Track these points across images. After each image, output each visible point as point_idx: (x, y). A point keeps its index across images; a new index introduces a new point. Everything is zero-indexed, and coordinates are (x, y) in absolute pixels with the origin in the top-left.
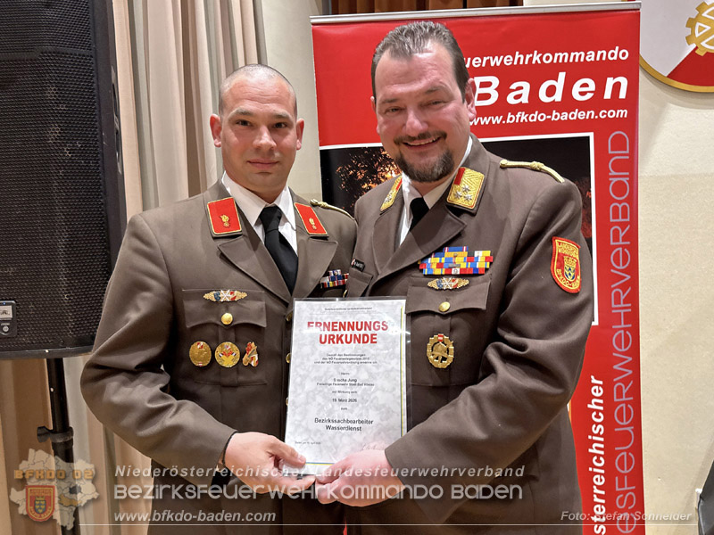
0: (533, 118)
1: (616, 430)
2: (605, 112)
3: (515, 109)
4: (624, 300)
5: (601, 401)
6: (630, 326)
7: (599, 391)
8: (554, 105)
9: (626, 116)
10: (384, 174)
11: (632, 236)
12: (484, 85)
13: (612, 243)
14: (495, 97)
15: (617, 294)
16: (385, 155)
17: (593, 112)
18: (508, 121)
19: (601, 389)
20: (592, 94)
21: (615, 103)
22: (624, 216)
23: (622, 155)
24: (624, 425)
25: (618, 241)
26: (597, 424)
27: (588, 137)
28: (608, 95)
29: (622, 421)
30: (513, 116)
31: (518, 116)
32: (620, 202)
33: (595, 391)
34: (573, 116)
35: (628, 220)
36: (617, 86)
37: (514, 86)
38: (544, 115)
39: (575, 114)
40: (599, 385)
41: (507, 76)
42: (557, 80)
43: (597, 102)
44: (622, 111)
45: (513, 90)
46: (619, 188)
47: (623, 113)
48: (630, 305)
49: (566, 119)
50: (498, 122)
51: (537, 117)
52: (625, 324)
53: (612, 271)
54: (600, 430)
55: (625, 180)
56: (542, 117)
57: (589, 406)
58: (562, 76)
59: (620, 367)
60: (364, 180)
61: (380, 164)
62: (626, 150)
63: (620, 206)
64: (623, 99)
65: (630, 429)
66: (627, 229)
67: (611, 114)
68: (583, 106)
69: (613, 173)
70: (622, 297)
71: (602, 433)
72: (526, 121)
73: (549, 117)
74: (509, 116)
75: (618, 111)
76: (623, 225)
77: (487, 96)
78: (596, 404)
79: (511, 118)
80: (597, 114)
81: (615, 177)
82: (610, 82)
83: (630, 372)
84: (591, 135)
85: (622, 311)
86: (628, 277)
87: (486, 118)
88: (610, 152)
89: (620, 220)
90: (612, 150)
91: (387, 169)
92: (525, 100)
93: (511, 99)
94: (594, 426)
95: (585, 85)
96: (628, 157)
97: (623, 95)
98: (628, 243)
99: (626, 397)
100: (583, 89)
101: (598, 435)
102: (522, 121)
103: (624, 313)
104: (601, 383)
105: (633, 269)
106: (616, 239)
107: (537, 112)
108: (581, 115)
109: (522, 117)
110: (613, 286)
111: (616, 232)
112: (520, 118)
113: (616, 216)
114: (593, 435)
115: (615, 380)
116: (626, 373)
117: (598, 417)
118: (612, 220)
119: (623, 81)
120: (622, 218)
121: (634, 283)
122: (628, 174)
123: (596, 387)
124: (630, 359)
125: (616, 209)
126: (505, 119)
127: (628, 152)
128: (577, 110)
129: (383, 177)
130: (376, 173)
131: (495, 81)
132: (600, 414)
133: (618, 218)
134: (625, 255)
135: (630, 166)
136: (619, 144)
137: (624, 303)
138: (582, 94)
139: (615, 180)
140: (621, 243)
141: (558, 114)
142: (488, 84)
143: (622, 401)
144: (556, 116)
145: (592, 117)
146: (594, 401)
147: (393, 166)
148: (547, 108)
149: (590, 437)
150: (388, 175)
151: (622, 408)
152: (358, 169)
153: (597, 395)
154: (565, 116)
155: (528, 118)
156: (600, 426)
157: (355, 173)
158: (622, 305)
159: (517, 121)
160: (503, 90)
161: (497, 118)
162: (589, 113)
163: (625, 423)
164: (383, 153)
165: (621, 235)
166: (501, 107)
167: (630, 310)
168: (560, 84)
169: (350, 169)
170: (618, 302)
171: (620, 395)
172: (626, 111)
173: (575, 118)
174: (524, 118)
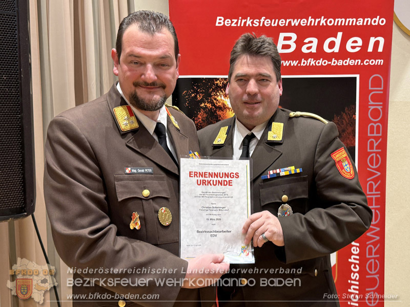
0: (319, 63)
1: (367, 277)
2: (368, 61)
3: (307, 56)
4: (375, 189)
5: (358, 257)
6: (379, 206)
7: (357, 250)
8: (333, 55)
9: (382, 64)
10: (216, 97)
11: (383, 146)
12: (286, 39)
13: (369, 150)
14: (293, 47)
15: (371, 185)
16: (217, 84)
17: (360, 61)
18: (302, 64)
19: (358, 249)
20: (359, 48)
21: (375, 55)
22: (378, 132)
23: (378, 90)
24: (373, 274)
25: (373, 149)
26: (354, 272)
27: (356, 78)
28: (370, 49)
29: (371, 271)
30: (305, 61)
31: (309, 61)
32: (375, 123)
33: (354, 250)
34: (346, 63)
35: (380, 135)
36: (377, 44)
37: (306, 41)
38: (326, 61)
39: (348, 61)
40: (356, 246)
41: (303, 33)
42: (336, 37)
43: (363, 54)
44: (380, 61)
45: (306, 43)
46: (376, 113)
47: (380, 62)
48: (379, 192)
49: (341, 64)
50: (295, 65)
51: (322, 62)
52: (375, 205)
53: (368, 169)
54: (357, 277)
55: (379, 108)
56: (325, 63)
57: (350, 260)
58: (340, 34)
59: (372, 234)
60: (202, 101)
61: (214, 90)
62: (381, 87)
63: (375, 126)
64: (381, 52)
65: (376, 277)
66: (379, 141)
67: (372, 62)
68: (353, 56)
69: (371, 103)
70: (374, 187)
71: (357, 279)
72: (314, 65)
73: (330, 63)
74: (303, 61)
75: (377, 61)
76: (377, 138)
77: (288, 47)
78: (354, 259)
79: (304, 63)
80: (362, 62)
81: (373, 105)
82: (372, 40)
83: (378, 238)
84: (358, 76)
85: (374, 197)
86: (379, 174)
87: (287, 62)
88: (370, 88)
89: (375, 135)
90: (371, 87)
91: (218, 94)
92: (314, 50)
93: (304, 50)
94: (352, 274)
95: (355, 42)
96: (382, 92)
97: (380, 49)
98: (380, 150)
99: (375, 254)
100: (354, 44)
101: (355, 280)
102: (311, 65)
103: (376, 198)
104: (358, 244)
105: (383, 169)
106: (372, 148)
107: (321, 59)
108: (352, 62)
109: (311, 62)
110: (368, 179)
111: (372, 143)
112: (310, 63)
113: (372, 132)
114: (351, 280)
115: (367, 243)
116: (375, 238)
117: (355, 267)
118: (369, 135)
119: (382, 40)
120: (376, 133)
121: (383, 178)
122: (381, 103)
123: (355, 248)
124: (378, 229)
125: (372, 127)
126: (300, 62)
127: (382, 88)
128: (349, 59)
129: (215, 99)
130: (211, 96)
131: (294, 36)
132: (357, 266)
133: (373, 133)
134: (377, 159)
135: (383, 98)
136: (376, 83)
137: (376, 191)
138: (353, 47)
139: (373, 107)
140: (375, 150)
141: (336, 61)
142: (289, 38)
143: (372, 258)
144: (334, 63)
145: (359, 64)
146: (353, 257)
147: (222, 91)
148: (329, 57)
149: (349, 281)
150: (219, 98)
151: (372, 262)
152: (198, 93)
153: (355, 253)
154: (340, 63)
155: (315, 63)
156: (357, 274)
157: (196, 96)
158: (374, 192)
159: (308, 65)
160: (299, 43)
161: (295, 62)
162: (357, 61)
163: (373, 272)
164: (216, 82)
165: (375, 145)
166: (297, 55)
167: (379, 196)
168: (338, 40)
169: (193, 93)
170: (371, 190)
171: (370, 254)
172: (382, 61)
173: (347, 64)
174: (313, 63)
